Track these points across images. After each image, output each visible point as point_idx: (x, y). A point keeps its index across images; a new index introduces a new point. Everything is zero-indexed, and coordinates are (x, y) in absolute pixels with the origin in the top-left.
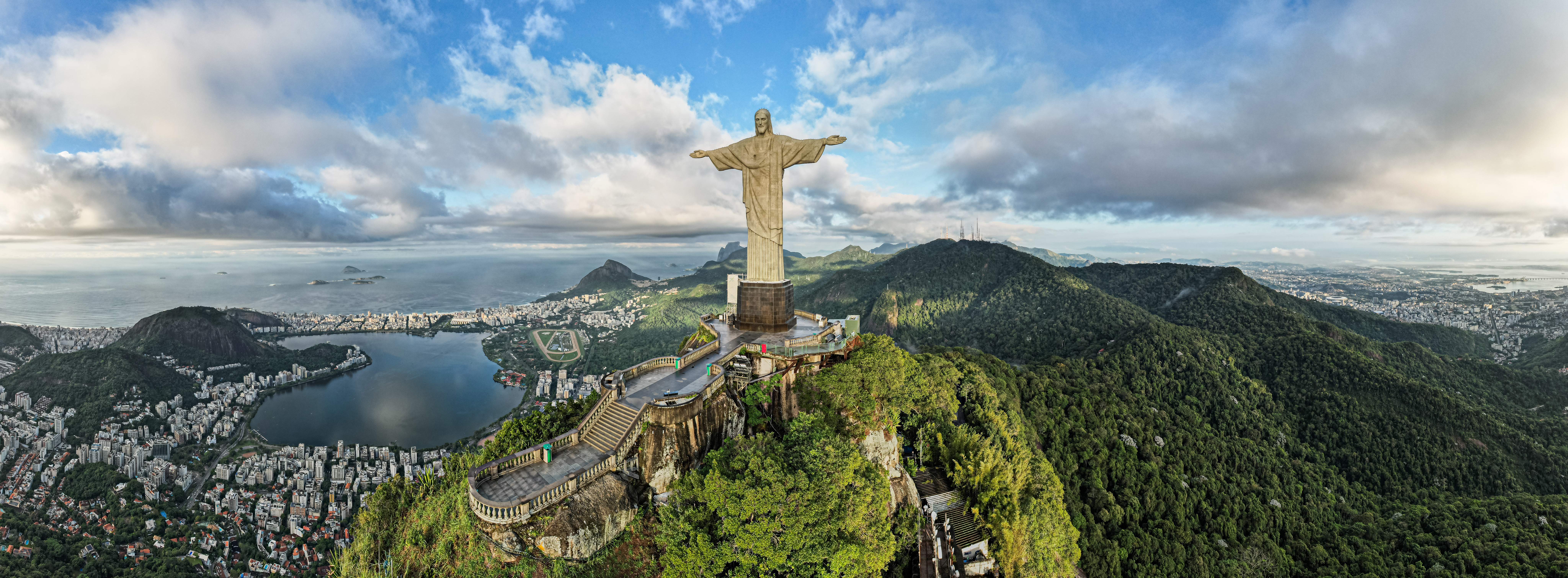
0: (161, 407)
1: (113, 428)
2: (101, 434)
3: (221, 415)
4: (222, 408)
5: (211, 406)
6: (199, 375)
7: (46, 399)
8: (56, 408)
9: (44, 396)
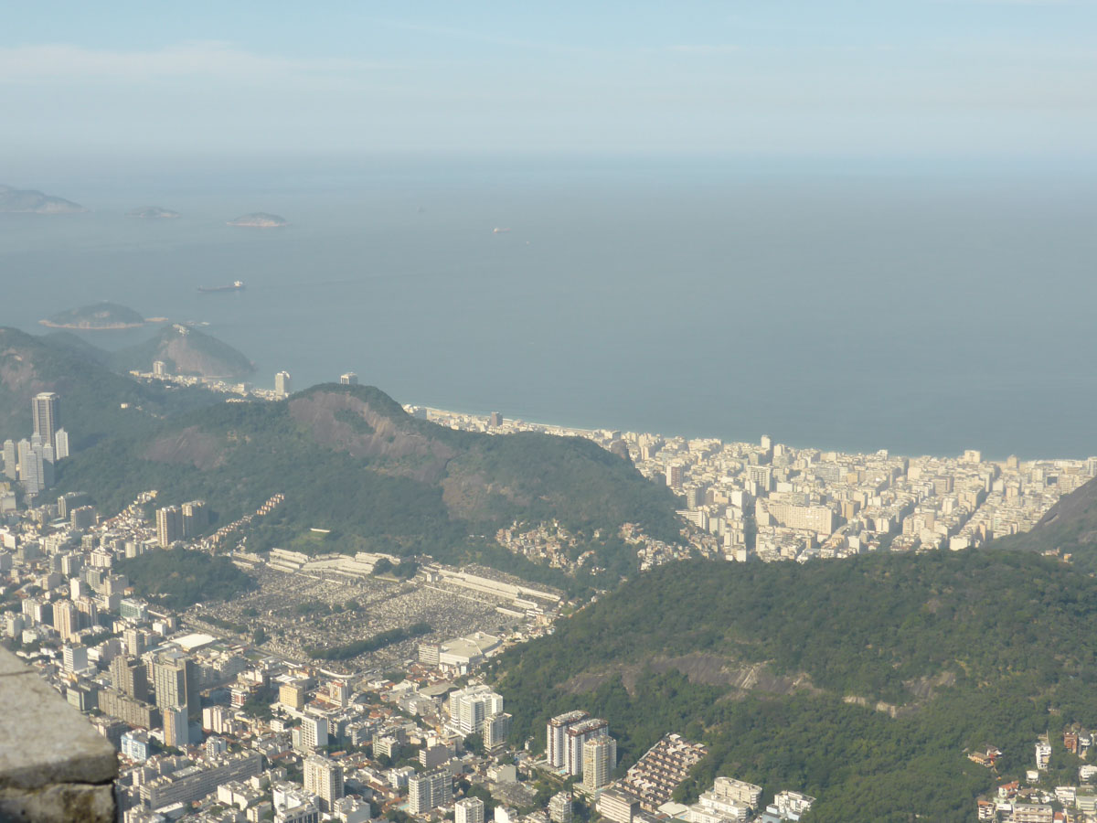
7: (681, 746)
8: (721, 784)
9: (674, 737)
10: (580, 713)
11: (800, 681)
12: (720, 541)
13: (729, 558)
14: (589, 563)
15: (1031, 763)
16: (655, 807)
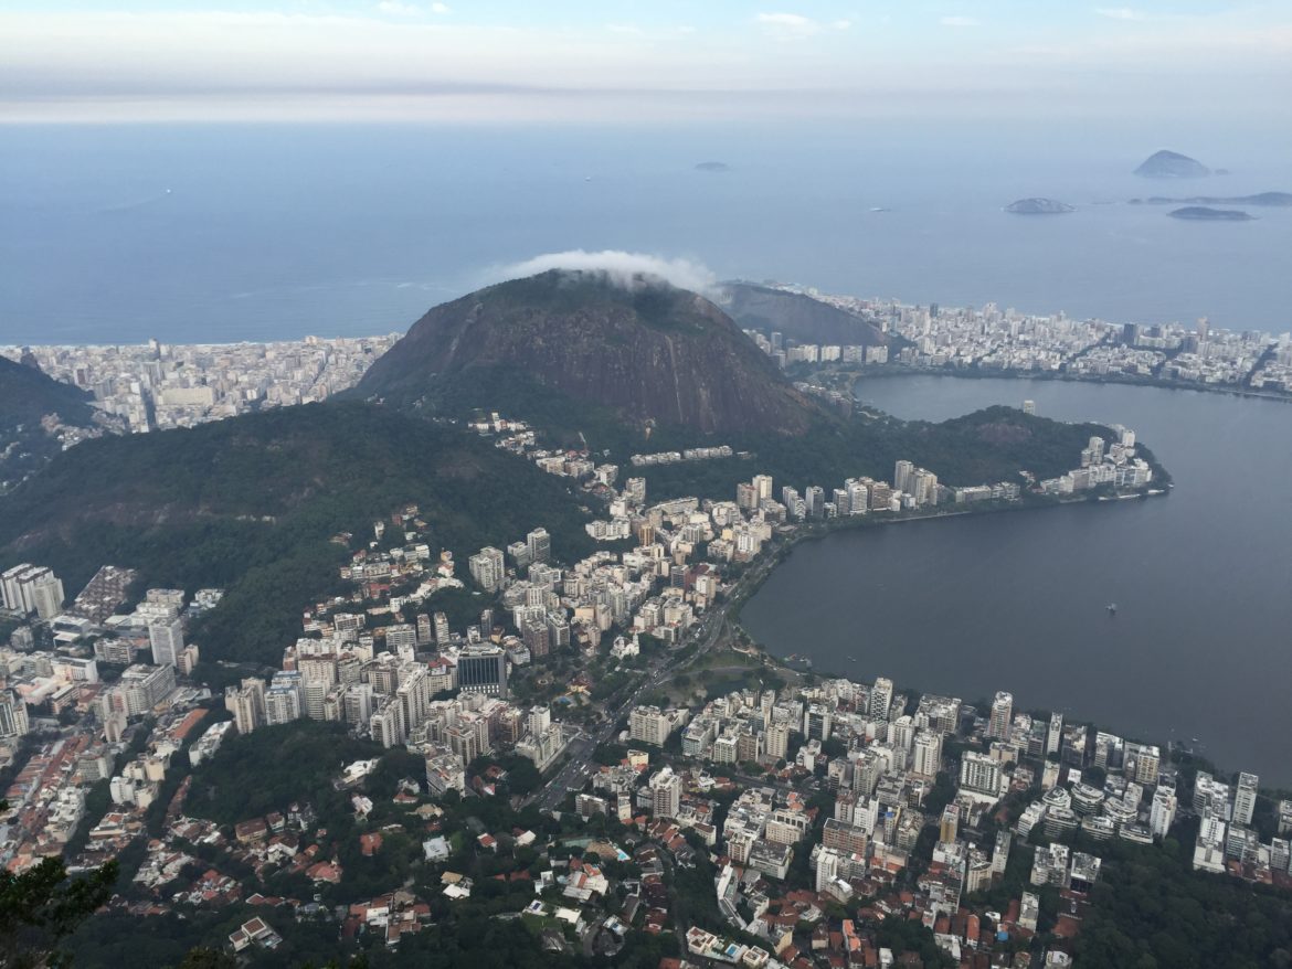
0: (486, 564)
1: (342, 626)
2: (303, 645)
3: (660, 583)
4: (665, 566)
5: (634, 559)
6: (604, 475)
7: (116, 573)
8: (152, 594)
9: (110, 568)
10: (28, 566)
11: (202, 511)
12: (126, 420)
13: (134, 432)
14: (16, 451)
15: (372, 536)
16: (102, 622)
